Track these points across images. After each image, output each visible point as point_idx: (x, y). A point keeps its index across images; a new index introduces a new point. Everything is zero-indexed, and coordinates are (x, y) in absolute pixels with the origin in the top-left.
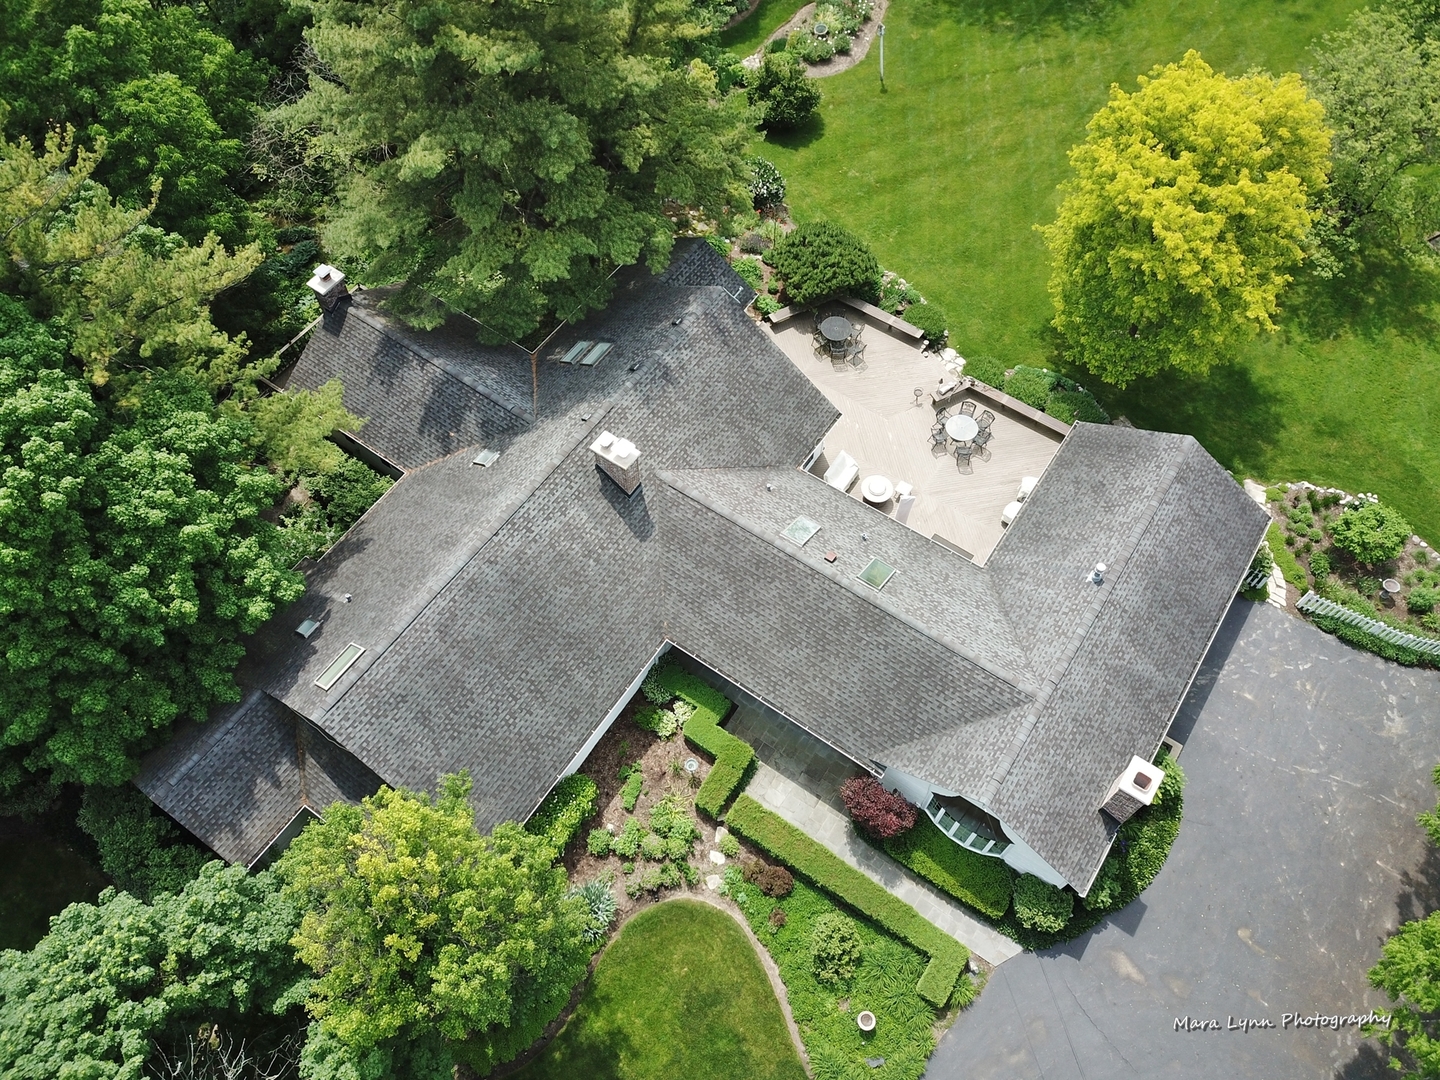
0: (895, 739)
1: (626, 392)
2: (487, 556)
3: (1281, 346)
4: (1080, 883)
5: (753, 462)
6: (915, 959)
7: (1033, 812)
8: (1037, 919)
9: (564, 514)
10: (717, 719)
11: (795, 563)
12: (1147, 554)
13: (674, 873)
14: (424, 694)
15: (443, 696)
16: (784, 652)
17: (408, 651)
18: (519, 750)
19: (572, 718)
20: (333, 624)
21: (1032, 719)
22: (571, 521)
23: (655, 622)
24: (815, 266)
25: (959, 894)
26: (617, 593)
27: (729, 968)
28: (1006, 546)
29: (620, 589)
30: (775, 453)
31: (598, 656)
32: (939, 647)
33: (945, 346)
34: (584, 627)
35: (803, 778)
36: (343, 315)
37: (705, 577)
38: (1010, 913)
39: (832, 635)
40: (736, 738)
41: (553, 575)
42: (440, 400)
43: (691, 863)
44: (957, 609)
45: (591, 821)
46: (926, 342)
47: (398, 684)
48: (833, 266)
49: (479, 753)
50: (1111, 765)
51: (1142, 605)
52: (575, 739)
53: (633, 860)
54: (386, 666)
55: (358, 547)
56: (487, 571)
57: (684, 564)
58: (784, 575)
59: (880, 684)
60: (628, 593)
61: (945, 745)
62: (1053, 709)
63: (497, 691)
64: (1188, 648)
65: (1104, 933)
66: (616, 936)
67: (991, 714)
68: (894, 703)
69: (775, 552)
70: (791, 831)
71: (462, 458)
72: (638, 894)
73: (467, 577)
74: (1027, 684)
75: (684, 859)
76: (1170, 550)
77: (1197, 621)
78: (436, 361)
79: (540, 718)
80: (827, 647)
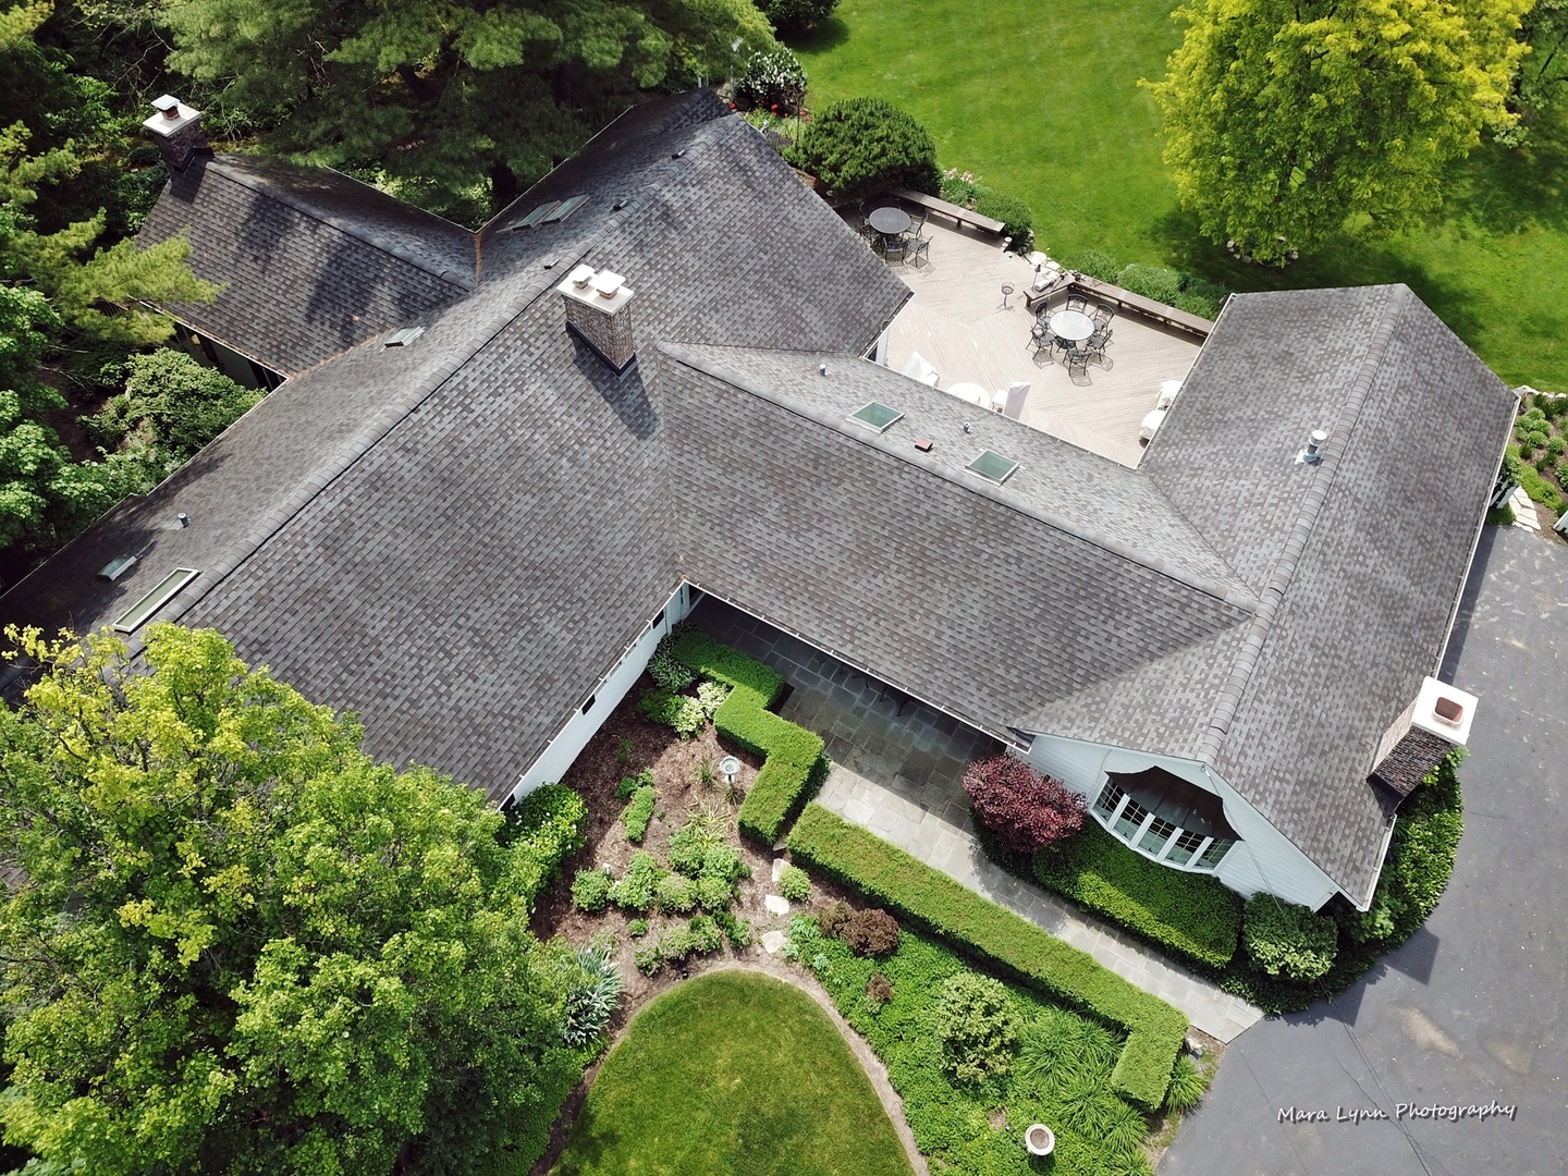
0: (1045, 693)
1: (609, 232)
2: (402, 441)
3: (1456, 241)
4: (1357, 889)
5: (796, 344)
6: (1104, 1037)
7: (1277, 778)
8: (1288, 958)
9: (519, 389)
10: (764, 700)
11: (872, 453)
12: (1374, 427)
13: (711, 927)
14: (298, 641)
15: (329, 645)
16: (864, 582)
17: (271, 574)
18: (456, 734)
19: (541, 688)
20: (157, 556)
21: (1255, 640)
22: (532, 401)
23: (665, 554)
24: (856, 142)
25: (1158, 931)
26: (605, 509)
27: (807, 1073)
28: (1163, 441)
29: (610, 503)
30: (826, 335)
31: (580, 599)
32: (1099, 552)
33: (1031, 249)
34: (556, 554)
35: (898, 781)
36: (199, 174)
37: (738, 486)
38: (1242, 956)
39: (935, 550)
40: (794, 725)
41: (506, 476)
42: (339, 273)
43: (739, 916)
44: (1116, 510)
45: (575, 857)
46: (1009, 239)
47: (253, 624)
48: (879, 140)
49: (390, 737)
50: (1373, 713)
51: (1378, 494)
52: (548, 721)
53: (645, 915)
54: (233, 595)
55: (211, 466)
56: (401, 462)
57: (705, 471)
58: (857, 471)
59: (1015, 615)
60: (622, 510)
61: (1125, 693)
62: (1283, 629)
63: (420, 642)
64: (1446, 557)
65: (1382, 982)
66: (622, 1036)
67: (1188, 642)
68: (1037, 641)
69: (842, 439)
70: (889, 852)
71: (372, 346)
72: (655, 965)
73: (370, 470)
74: (1237, 595)
75: (725, 909)
76: (1402, 426)
77: (1451, 522)
78: (334, 222)
79: (490, 686)
80: (929, 569)
